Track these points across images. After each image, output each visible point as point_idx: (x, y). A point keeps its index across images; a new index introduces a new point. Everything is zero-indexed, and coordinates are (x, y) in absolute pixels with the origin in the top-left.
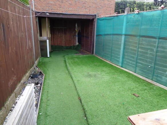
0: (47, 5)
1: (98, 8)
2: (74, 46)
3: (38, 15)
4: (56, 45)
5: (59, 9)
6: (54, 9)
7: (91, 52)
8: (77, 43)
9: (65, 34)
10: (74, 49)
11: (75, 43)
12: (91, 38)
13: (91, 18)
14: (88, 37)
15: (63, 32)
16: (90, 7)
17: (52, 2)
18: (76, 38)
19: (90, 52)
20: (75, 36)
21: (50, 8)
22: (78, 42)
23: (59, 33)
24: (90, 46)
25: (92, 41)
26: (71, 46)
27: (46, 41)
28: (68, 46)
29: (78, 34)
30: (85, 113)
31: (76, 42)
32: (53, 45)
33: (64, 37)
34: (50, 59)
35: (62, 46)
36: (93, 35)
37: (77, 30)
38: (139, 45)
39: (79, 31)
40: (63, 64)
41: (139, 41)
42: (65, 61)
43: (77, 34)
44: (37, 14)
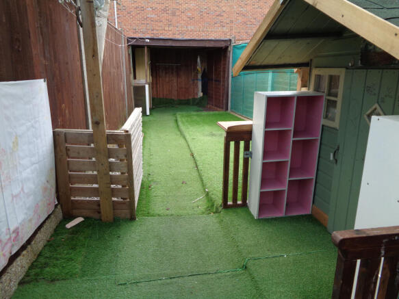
0: (143, 22)
1: (249, 23)
2: (194, 99)
3: (133, 42)
4: (161, 97)
5: (167, 28)
6: (157, 28)
7: (224, 107)
8: (201, 94)
9: (178, 76)
10: (193, 105)
11: (197, 94)
12: (224, 81)
13: (223, 45)
14: (219, 81)
15: (175, 73)
16: (232, 22)
17: (152, 16)
18: (197, 83)
19: (222, 108)
20: (197, 80)
21: (148, 28)
22: (202, 92)
23: (167, 75)
24: (223, 97)
25: (226, 85)
26: (188, 100)
27: (144, 87)
28: (183, 98)
29: (202, 77)
30: (196, 163)
31: (198, 91)
32: (156, 97)
33: (175, 81)
34: (151, 118)
35: (172, 99)
36: (226, 76)
37: (199, 69)
38: (290, 86)
39: (205, 69)
40: (172, 124)
41: (290, 80)
42: (176, 121)
43: (199, 76)
44: (130, 42)
